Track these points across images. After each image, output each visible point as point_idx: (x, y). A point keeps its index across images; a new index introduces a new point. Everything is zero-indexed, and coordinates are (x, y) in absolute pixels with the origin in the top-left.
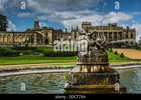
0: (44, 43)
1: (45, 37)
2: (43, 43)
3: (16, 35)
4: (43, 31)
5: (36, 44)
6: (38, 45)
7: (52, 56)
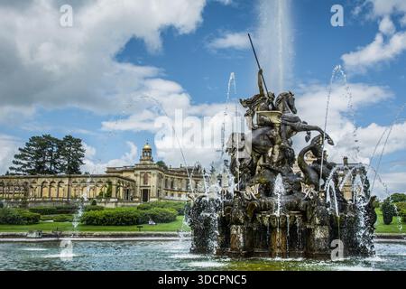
0: (137, 199)
1: (142, 184)
2: (136, 197)
3: (75, 182)
4: (138, 172)
5: (114, 200)
6: (119, 204)
7: (95, 225)
